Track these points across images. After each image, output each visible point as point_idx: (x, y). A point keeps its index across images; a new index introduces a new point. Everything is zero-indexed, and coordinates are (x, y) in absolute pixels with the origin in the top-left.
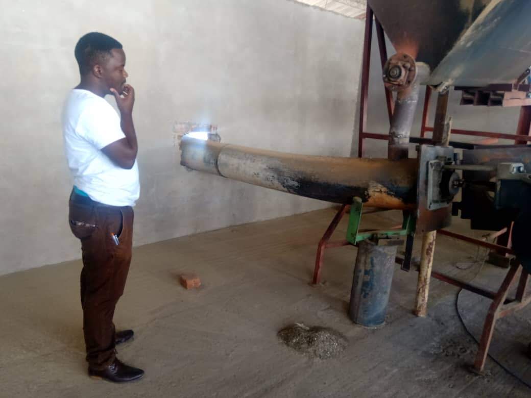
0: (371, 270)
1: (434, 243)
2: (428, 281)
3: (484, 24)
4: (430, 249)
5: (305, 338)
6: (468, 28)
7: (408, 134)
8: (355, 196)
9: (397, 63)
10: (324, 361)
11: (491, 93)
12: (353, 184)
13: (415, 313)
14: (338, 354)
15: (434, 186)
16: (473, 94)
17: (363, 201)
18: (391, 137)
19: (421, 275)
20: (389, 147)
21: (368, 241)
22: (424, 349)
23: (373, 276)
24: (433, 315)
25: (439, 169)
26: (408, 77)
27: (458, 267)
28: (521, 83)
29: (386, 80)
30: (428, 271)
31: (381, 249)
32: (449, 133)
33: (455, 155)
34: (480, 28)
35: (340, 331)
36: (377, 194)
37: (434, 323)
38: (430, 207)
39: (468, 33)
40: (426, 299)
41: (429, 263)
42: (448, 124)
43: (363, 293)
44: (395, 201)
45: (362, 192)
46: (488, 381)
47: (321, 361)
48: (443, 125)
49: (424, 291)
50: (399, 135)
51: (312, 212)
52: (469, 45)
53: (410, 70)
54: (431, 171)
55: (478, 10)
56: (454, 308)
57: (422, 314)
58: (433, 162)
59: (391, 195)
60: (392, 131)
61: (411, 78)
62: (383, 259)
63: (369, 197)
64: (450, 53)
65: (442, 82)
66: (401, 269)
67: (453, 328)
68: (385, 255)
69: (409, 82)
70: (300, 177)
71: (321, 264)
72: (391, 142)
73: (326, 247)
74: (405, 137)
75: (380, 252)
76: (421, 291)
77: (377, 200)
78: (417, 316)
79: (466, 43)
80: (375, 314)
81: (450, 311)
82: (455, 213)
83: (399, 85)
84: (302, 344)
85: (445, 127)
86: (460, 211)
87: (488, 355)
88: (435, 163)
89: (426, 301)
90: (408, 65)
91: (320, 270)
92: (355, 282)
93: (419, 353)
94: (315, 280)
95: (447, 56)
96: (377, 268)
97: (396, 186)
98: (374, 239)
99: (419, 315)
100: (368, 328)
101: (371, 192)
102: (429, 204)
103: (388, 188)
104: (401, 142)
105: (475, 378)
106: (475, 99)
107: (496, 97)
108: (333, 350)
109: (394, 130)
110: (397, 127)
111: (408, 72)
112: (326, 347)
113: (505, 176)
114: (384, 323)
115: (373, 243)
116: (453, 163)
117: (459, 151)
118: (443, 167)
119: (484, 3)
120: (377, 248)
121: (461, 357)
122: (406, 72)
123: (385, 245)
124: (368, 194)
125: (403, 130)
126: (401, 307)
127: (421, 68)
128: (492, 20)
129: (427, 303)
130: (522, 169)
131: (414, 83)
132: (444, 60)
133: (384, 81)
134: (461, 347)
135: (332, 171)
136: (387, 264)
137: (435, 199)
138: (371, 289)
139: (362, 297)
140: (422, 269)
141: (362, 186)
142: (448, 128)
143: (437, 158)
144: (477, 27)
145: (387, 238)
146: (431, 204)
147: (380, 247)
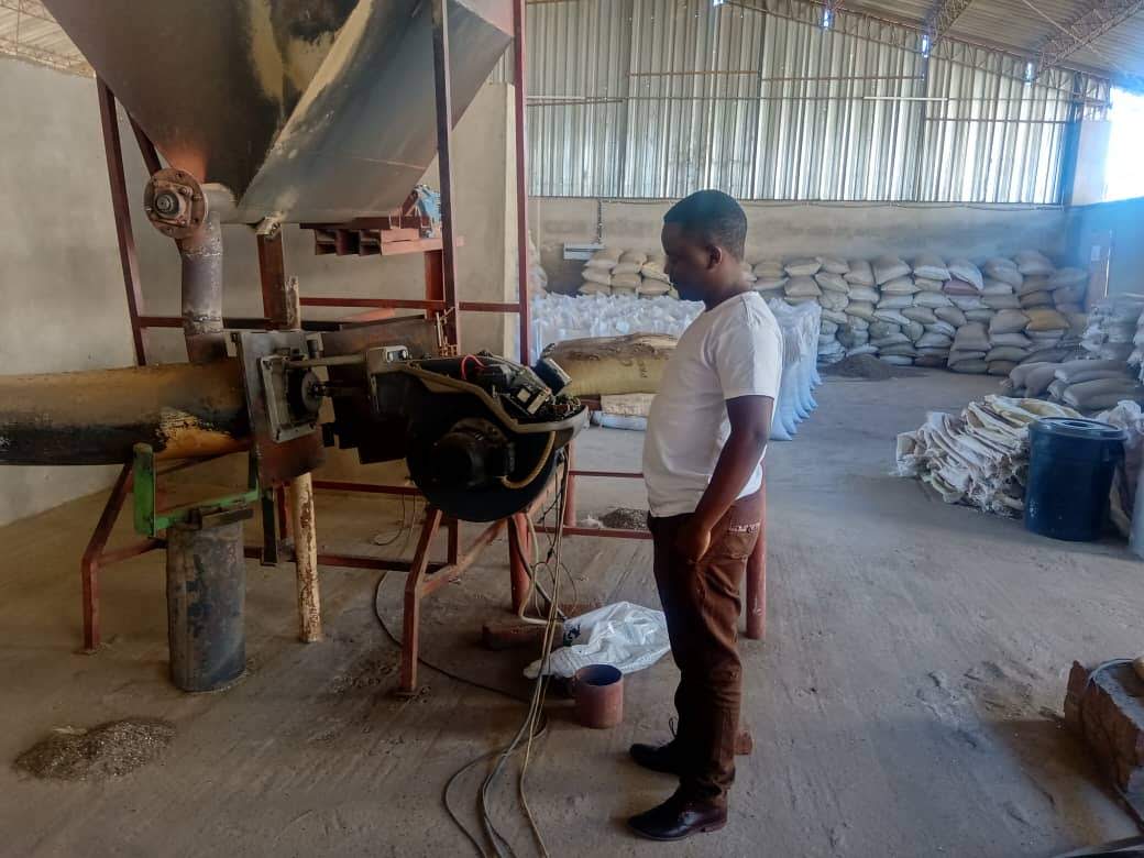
0: (200, 579)
1: (312, 503)
2: (314, 573)
3: (308, 121)
4: (307, 515)
5: (79, 749)
6: (282, 128)
7: (219, 314)
8: (136, 443)
9: (168, 186)
10: (128, 775)
11: (361, 233)
12: (129, 419)
13: (302, 639)
14: (155, 754)
15: (277, 400)
16: (333, 235)
17: (154, 450)
18: (185, 322)
19: (300, 567)
20: (187, 341)
21: (184, 525)
22: (322, 690)
23: (206, 588)
24: (335, 632)
25: (281, 370)
26: (193, 212)
27: (377, 544)
28: (408, 214)
29: (153, 216)
30: (310, 555)
31: (211, 536)
32: (298, 306)
33: (310, 343)
34: (304, 128)
35: (158, 716)
36: (180, 431)
37: (338, 644)
38: (278, 438)
39: (284, 136)
40: (317, 606)
41: (309, 542)
42: (292, 290)
43: (192, 629)
44: (216, 438)
45: (149, 432)
46: (425, 701)
47: (120, 779)
48: (284, 293)
49: (310, 593)
50: (200, 317)
51: (64, 505)
52: (293, 154)
53: (195, 200)
54: (267, 374)
55: (293, 99)
56: (370, 611)
57: (315, 637)
58: (268, 359)
59: (207, 428)
60: (186, 311)
61: (199, 213)
62: (218, 552)
63: (166, 439)
64: (263, 169)
65: (264, 219)
66: (262, 565)
67: (370, 641)
68: (222, 543)
69: (197, 221)
70: (7, 424)
71: (95, 603)
72: (190, 332)
73: (100, 566)
74: (214, 320)
75: (210, 541)
76: (305, 595)
77: (182, 443)
78: (307, 643)
79: (288, 152)
80: (222, 662)
81: (366, 617)
82: (329, 442)
83: (179, 226)
84: (74, 763)
85: (288, 297)
86: (336, 438)
87: (419, 660)
88: (272, 360)
89: (318, 611)
90: (189, 191)
91: (95, 616)
92: (173, 613)
93: (312, 701)
94: (88, 639)
95: (259, 173)
96: (211, 572)
97: (212, 410)
98: (194, 519)
99: (310, 640)
100: (215, 692)
101: (167, 429)
102: (275, 431)
103: (198, 417)
104: (206, 330)
105: (404, 705)
106: (339, 245)
107: (370, 240)
108: (144, 751)
109: (189, 308)
110: (193, 303)
111: (191, 203)
112: (127, 751)
113: (379, 368)
114: (245, 673)
115: (195, 527)
116: (306, 357)
117: (316, 337)
118: (287, 366)
119: (299, 88)
120: (202, 535)
121: (383, 683)
122: (188, 204)
123: (218, 525)
124: (163, 434)
125: (207, 307)
126: (276, 637)
127: (215, 195)
128: (319, 116)
129: (320, 615)
130: (405, 355)
131: (207, 222)
132: (255, 180)
133: (151, 219)
134: (382, 667)
135: (79, 400)
136: (229, 560)
137: (285, 422)
138: (206, 615)
139: (191, 638)
140: (299, 554)
141: (148, 421)
142: (294, 298)
143: (275, 351)
144: (298, 127)
145: (220, 510)
146: (279, 432)
147: (208, 530)
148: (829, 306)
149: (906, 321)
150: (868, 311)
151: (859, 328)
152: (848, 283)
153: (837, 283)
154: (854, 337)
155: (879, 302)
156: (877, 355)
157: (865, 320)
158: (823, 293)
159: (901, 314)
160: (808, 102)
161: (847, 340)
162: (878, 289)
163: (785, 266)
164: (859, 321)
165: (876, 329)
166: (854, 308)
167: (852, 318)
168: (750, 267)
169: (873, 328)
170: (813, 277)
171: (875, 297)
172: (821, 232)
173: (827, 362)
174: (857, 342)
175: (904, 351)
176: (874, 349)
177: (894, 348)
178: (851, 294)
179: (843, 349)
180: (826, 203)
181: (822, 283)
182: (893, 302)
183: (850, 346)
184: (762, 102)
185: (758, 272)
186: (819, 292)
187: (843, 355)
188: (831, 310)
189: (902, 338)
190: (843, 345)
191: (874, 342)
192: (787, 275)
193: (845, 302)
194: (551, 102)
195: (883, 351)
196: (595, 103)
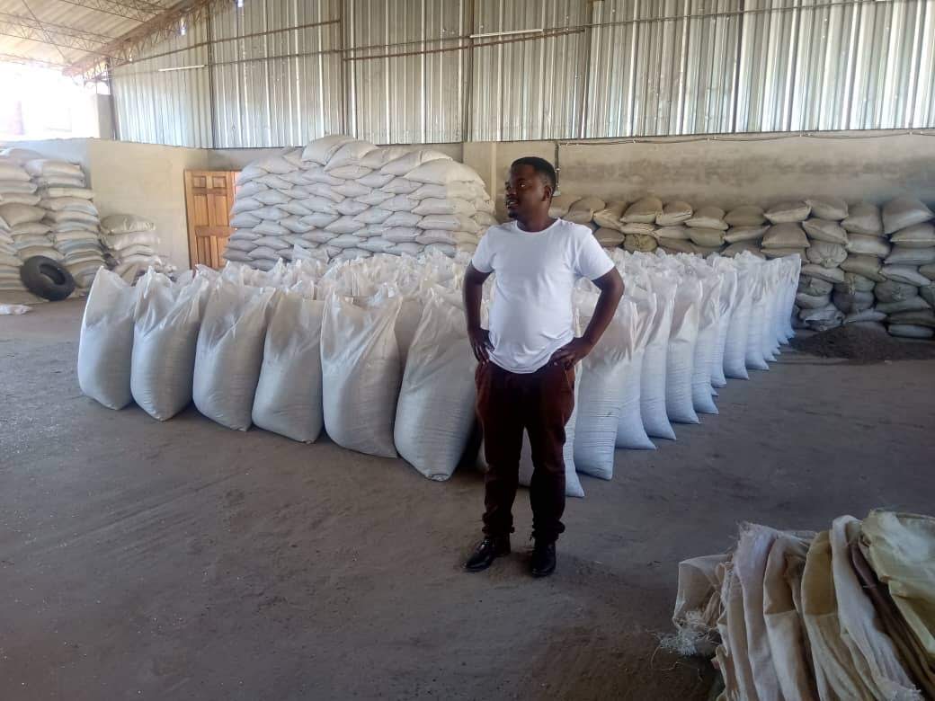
148: (820, 260)
149: (924, 281)
150: (872, 268)
151: (860, 289)
152: (848, 232)
153: (832, 232)
154: (852, 300)
155: (887, 256)
156: (885, 323)
157: (869, 279)
158: (811, 244)
159: (918, 271)
160: (803, 12)
161: (845, 304)
162: (887, 240)
163: (766, 211)
164: (861, 280)
165: (883, 290)
166: (852, 264)
167: (851, 276)
168: (722, 213)
169: (880, 289)
170: (800, 224)
171: (883, 250)
172: (819, 169)
173: (814, 330)
174: (856, 306)
175: (922, 320)
176: (881, 316)
177: (909, 316)
178: (850, 245)
179: (839, 314)
180: (825, 134)
181: (812, 232)
182: (907, 256)
183: (848, 311)
184: (746, 17)
185: (729, 219)
186: (807, 244)
187: (839, 322)
188: (821, 265)
189: (919, 302)
190: (839, 309)
191: (881, 307)
192: (768, 223)
193: (841, 256)
194: (511, 38)
195: (892, 318)
196: (556, 35)
